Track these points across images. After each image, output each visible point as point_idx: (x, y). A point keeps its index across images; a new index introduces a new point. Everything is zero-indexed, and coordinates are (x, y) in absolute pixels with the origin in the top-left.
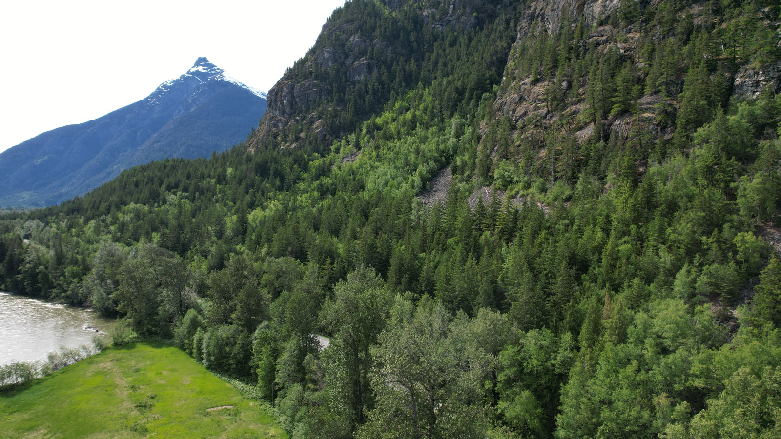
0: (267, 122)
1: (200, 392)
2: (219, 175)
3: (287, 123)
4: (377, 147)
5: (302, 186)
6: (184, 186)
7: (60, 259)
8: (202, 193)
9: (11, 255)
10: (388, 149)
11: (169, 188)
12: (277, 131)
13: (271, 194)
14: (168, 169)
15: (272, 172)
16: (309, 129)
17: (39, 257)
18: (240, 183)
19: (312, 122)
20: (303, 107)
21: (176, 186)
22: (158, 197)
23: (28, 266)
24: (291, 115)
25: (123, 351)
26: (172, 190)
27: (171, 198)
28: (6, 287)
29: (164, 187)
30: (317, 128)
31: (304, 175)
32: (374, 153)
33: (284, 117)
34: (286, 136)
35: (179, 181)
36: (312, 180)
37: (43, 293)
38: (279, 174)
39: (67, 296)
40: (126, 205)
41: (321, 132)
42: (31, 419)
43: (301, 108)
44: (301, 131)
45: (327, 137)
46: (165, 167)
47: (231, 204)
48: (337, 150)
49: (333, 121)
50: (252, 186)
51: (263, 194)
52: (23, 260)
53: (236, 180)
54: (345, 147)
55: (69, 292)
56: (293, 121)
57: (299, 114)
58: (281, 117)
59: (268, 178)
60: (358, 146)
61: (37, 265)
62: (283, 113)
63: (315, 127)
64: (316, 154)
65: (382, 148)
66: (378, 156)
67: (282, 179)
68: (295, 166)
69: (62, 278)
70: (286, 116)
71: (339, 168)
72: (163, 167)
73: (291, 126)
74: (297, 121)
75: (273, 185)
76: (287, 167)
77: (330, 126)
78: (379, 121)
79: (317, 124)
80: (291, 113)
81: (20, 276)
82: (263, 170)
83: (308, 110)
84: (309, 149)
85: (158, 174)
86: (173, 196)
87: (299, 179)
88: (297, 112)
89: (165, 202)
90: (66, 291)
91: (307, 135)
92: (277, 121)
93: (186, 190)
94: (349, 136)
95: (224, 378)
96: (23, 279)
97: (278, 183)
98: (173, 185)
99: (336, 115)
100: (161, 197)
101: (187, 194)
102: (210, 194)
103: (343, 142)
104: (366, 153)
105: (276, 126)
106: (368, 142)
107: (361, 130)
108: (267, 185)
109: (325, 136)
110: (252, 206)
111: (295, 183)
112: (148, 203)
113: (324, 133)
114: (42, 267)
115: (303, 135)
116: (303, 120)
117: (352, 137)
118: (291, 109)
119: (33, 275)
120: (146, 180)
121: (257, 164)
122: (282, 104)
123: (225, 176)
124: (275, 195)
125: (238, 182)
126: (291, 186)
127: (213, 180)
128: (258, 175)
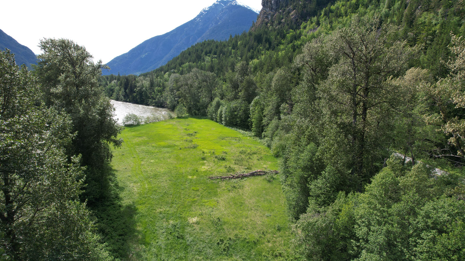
0: (261, 16)
1: (220, 133)
2: (233, 44)
3: (274, 15)
4: (331, 22)
5: (282, 47)
6: (214, 51)
7: (152, 84)
8: (224, 54)
9: (131, 84)
10: (338, 23)
11: (206, 54)
12: (267, 21)
13: (263, 52)
14: (206, 45)
15: (264, 40)
16: (287, 17)
17: (143, 85)
18: (245, 47)
19: (289, 12)
20: (284, 4)
21: (210, 52)
22: (200, 58)
23: (138, 88)
24: (276, 10)
25: (182, 119)
26: (208, 55)
27: (208, 58)
28: (129, 100)
29: (204, 53)
30: (292, 15)
31: (283, 41)
32: (329, 26)
33: (272, 11)
34: (273, 22)
35: (212, 49)
36: (288, 44)
37: (145, 102)
38: (268, 41)
39: (156, 102)
40: (184, 64)
41: (295, 17)
42: (140, 134)
43: (283, 5)
44: (283, 18)
45: (298, 21)
46: (204, 44)
47: (240, 58)
48: (305, 28)
49: (302, 10)
50: (252, 48)
51: (258, 51)
52: (136, 86)
53: (243, 46)
54: (310, 25)
55: (157, 100)
56: (277, 13)
57: (281, 8)
58: (271, 12)
59: (262, 44)
60: (318, 24)
61: (142, 88)
62: (272, 9)
63: (291, 15)
64: (291, 30)
65: (334, 22)
66: (331, 27)
67: (270, 44)
68: (278, 37)
69: (153, 93)
70: (273, 11)
71: (306, 36)
72: (203, 44)
73: (276, 16)
74: (280, 13)
75: (265, 47)
76: (273, 37)
77: (300, 13)
78: (333, 7)
79: (292, 13)
80: (277, 9)
81: (135, 94)
82: (259, 39)
83: (287, 5)
84: (287, 27)
85: (201, 48)
86: (208, 57)
87: (280, 43)
88: (280, 7)
89: (204, 60)
90: (155, 99)
91: (285, 20)
92: (268, 15)
93: (215, 54)
94: (313, 18)
95: (233, 129)
96: (136, 96)
97: (267, 46)
98: (208, 52)
99: (304, 6)
100: (202, 58)
101: (216, 56)
102: (229, 54)
103: (309, 22)
104: (324, 26)
105: (267, 17)
106: (325, 20)
107: (321, 14)
108: (261, 48)
109: (297, 20)
110: (252, 58)
111: (277, 45)
112: (195, 61)
113: (297, 18)
114: (144, 88)
115: (283, 20)
116: (283, 12)
117: (315, 19)
118: (277, 6)
119: (141, 93)
120: (194, 51)
121: (255, 36)
122: (271, 3)
123: (237, 45)
124: (265, 52)
125: (244, 47)
126: (275, 47)
127: (230, 48)
128: (256, 42)
